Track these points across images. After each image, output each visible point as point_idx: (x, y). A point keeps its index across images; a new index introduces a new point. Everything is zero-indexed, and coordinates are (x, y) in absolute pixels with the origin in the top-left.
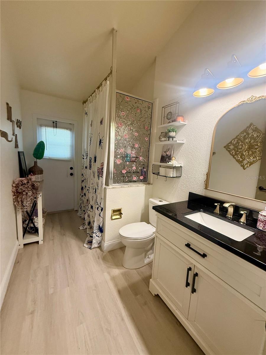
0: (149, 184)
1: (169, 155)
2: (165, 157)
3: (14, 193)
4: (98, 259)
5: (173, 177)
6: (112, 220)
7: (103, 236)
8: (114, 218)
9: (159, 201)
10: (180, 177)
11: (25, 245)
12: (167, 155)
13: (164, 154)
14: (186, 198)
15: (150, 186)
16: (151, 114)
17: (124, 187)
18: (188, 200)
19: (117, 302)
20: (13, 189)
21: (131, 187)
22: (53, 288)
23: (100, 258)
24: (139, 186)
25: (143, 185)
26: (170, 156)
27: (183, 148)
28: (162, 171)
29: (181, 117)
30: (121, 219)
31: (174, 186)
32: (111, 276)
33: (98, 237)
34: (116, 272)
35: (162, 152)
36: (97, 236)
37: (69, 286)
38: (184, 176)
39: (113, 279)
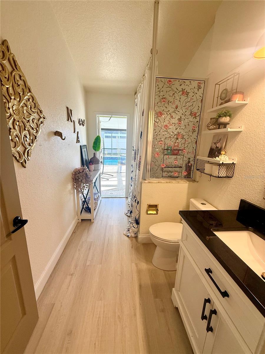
0: (195, 181)
1: (219, 148)
2: (214, 151)
3: (74, 180)
4: (131, 248)
5: (219, 177)
6: (147, 214)
7: (139, 228)
8: (149, 212)
9: (201, 204)
10: (231, 177)
11: (82, 220)
12: (217, 147)
13: (214, 146)
14: (235, 206)
15: (195, 184)
16: (202, 96)
17: (161, 183)
18: (238, 210)
19: (135, 295)
20: (73, 176)
21: (170, 183)
22: (91, 261)
23: (133, 248)
24: (180, 182)
25: (185, 182)
26: (221, 148)
27: (239, 138)
28: (208, 168)
29: (239, 95)
30: (157, 215)
31: (223, 188)
32: (137, 268)
33: (134, 228)
34: (144, 266)
35: (212, 143)
36: (133, 226)
37: (101, 264)
38: (238, 176)
39: (139, 272)
